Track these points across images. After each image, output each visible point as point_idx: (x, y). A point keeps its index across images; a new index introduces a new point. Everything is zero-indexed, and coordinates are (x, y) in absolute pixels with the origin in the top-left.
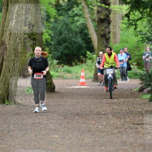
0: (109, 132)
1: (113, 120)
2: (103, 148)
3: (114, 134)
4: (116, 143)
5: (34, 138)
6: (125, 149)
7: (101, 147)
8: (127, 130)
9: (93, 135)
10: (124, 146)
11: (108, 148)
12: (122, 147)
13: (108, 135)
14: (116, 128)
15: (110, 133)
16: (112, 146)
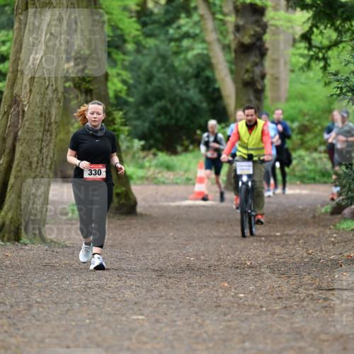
0: (261, 307)
1: (272, 281)
2: (247, 345)
3: (275, 312)
4: (279, 333)
5: (88, 321)
6: (300, 348)
7: (244, 342)
8: (305, 303)
9: (225, 315)
10: (296, 340)
11: (261, 346)
12: (293, 344)
13: (261, 314)
14: (279, 298)
15: (264, 309)
16: (269, 341)
